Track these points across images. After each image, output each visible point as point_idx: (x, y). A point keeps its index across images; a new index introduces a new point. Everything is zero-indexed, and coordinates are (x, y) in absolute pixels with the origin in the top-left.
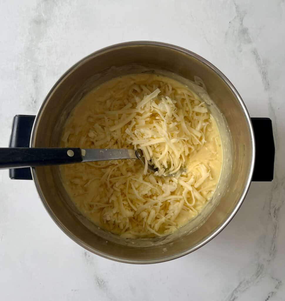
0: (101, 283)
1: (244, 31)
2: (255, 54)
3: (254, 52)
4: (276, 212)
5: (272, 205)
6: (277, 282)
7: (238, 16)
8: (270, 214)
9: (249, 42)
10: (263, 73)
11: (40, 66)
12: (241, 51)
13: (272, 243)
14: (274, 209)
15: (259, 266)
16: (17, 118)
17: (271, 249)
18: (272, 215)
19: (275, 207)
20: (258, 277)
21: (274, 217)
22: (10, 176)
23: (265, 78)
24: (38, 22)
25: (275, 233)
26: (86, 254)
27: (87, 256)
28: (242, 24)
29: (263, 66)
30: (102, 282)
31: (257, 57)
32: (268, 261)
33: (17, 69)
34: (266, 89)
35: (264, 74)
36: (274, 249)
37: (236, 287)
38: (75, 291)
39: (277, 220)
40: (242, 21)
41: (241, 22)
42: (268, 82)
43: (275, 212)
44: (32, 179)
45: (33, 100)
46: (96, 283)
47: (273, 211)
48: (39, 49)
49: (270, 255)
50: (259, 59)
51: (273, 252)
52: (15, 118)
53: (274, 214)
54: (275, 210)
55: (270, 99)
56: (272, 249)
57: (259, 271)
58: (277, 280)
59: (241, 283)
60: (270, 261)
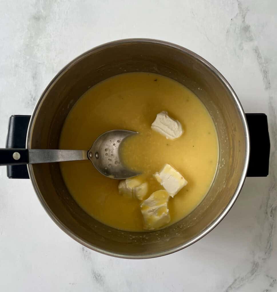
0: (98, 278)
1: (246, 29)
2: (256, 52)
3: (256, 50)
4: (273, 211)
5: (269, 205)
6: (272, 280)
7: (240, 13)
8: (267, 213)
9: (251, 39)
10: (264, 71)
11: (40, 63)
12: (242, 49)
13: (268, 242)
14: (271, 208)
15: (254, 264)
16: (13, 118)
17: (266, 248)
18: (269, 214)
19: (272, 207)
20: (252, 274)
21: (271, 216)
22: (8, 175)
23: (266, 78)
24: (37, 18)
25: (271, 232)
26: (83, 249)
27: (84, 251)
28: (244, 20)
29: (265, 65)
30: (99, 276)
31: (259, 55)
32: (263, 259)
33: (17, 66)
34: (267, 88)
35: (265, 73)
36: (269, 248)
37: (231, 284)
38: (73, 284)
39: (273, 219)
40: (244, 18)
41: (243, 20)
42: (269, 81)
43: (271, 211)
44: (29, 178)
45: (32, 98)
46: (94, 277)
47: (270, 211)
48: (38, 46)
49: (266, 253)
50: (261, 58)
51: (269, 250)
52: (11, 118)
53: (271, 213)
54: (272, 210)
55: (271, 98)
56: (268, 247)
57: (254, 269)
58: (271, 278)
59: (235, 280)
60: (265, 259)
